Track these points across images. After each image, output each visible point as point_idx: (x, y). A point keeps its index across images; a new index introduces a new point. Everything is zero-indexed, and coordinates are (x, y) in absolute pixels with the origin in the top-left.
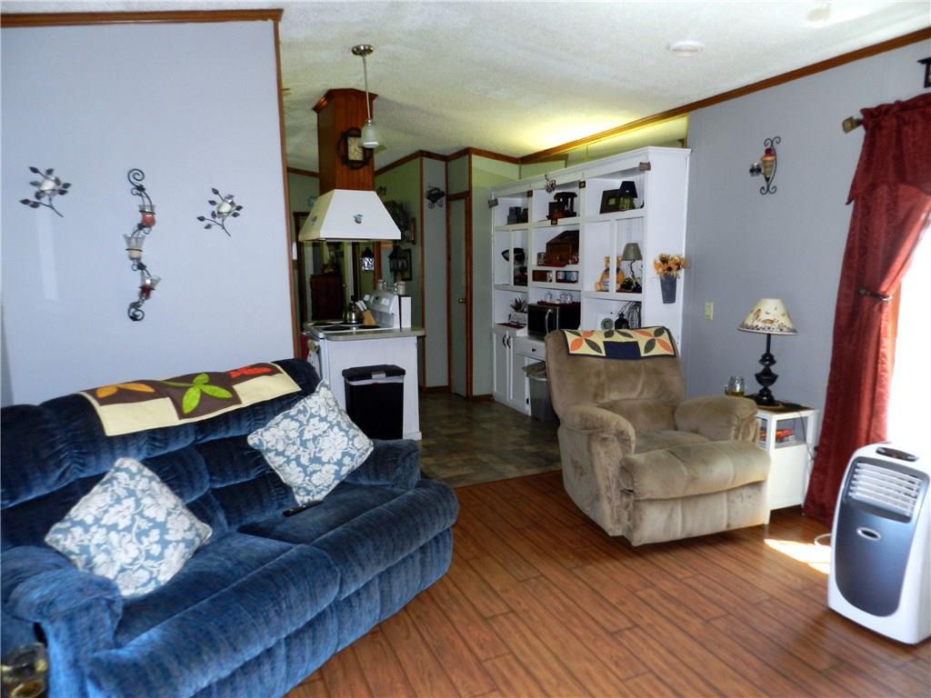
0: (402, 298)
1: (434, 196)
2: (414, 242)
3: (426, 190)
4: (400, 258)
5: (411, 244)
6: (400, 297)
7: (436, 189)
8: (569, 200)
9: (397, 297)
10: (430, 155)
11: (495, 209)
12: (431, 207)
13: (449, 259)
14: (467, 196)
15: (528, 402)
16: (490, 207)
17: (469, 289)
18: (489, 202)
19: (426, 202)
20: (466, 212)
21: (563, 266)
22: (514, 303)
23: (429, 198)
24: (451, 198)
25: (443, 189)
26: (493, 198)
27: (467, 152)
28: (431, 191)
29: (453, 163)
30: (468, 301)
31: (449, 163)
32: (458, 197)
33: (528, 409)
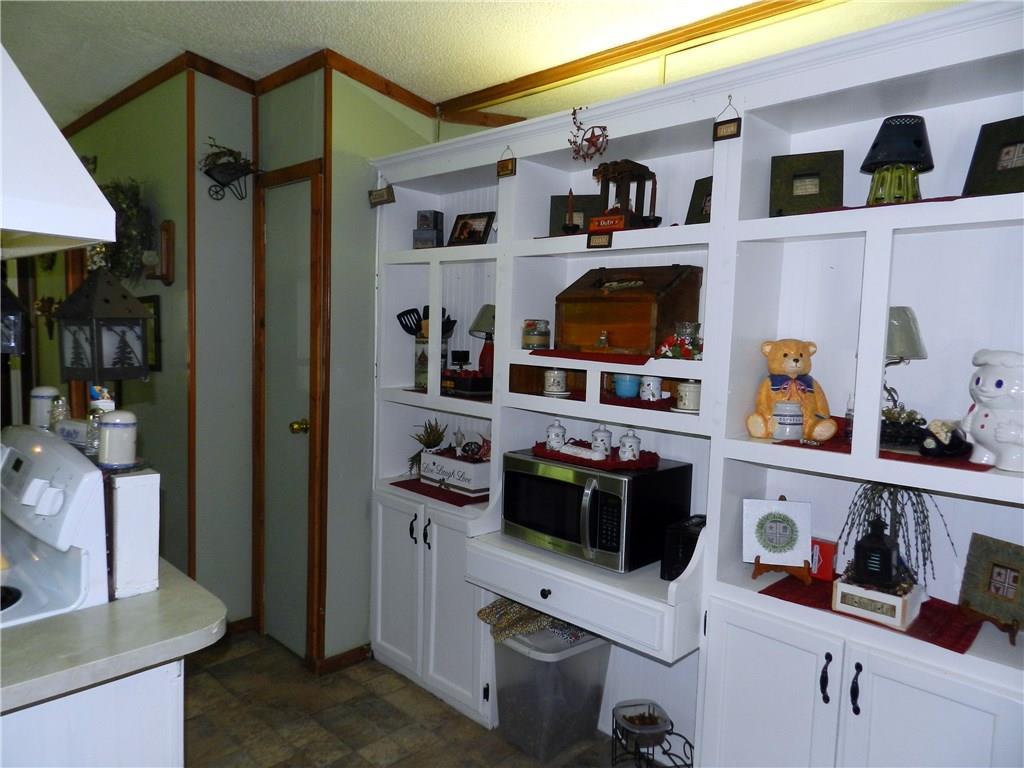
0: (121, 482)
1: (225, 170)
2: (168, 280)
3: (202, 151)
4: (110, 323)
5: (159, 283)
6: (110, 475)
7: (231, 153)
8: (633, 186)
9: (96, 477)
10: (214, 70)
11: (384, 213)
12: (216, 194)
13: (260, 324)
14: (317, 172)
15: (486, 695)
16: (374, 205)
17: (320, 399)
18: (370, 193)
19: (203, 183)
20: (315, 212)
21: (641, 360)
22: (421, 431)
23: (208, 173)
24: (265, 181)
25: (247, 154)
26: (381, 185)
27: (322, 61)
28: (217, 155)
29: (274, 99)
30: (316, 429)
31: (263, 99)
32: (289, 175)
33: (486, 714)
